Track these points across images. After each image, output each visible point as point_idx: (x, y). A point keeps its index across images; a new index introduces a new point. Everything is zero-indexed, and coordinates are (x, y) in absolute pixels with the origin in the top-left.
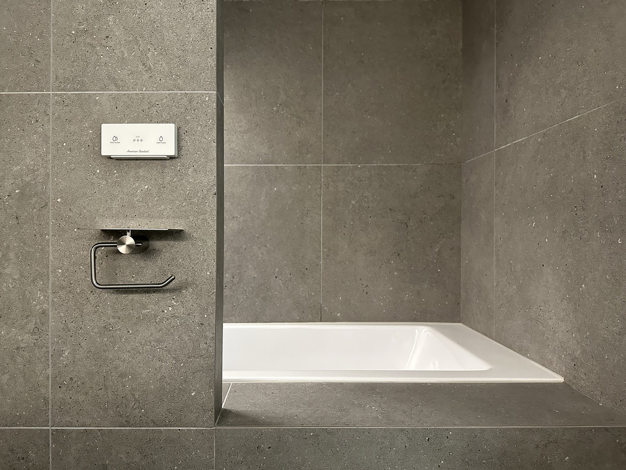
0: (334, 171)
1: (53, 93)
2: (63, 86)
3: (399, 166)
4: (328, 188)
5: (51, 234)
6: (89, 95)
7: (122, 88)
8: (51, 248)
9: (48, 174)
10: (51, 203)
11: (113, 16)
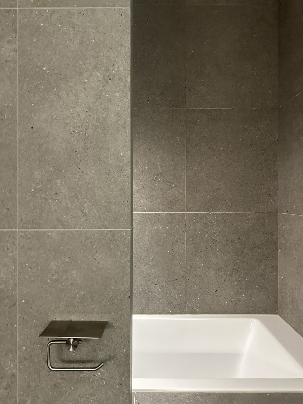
0: (193, 216)
1: (19, 230)
2: (25, 226)
3: (237, 213)
4: (190, 227)
5: (18, 323)
6: (44, 232)
7: (67, 227)
8: (18, 332)
9: (15, 284)
10: (18, 303)
11: (60, 180)
